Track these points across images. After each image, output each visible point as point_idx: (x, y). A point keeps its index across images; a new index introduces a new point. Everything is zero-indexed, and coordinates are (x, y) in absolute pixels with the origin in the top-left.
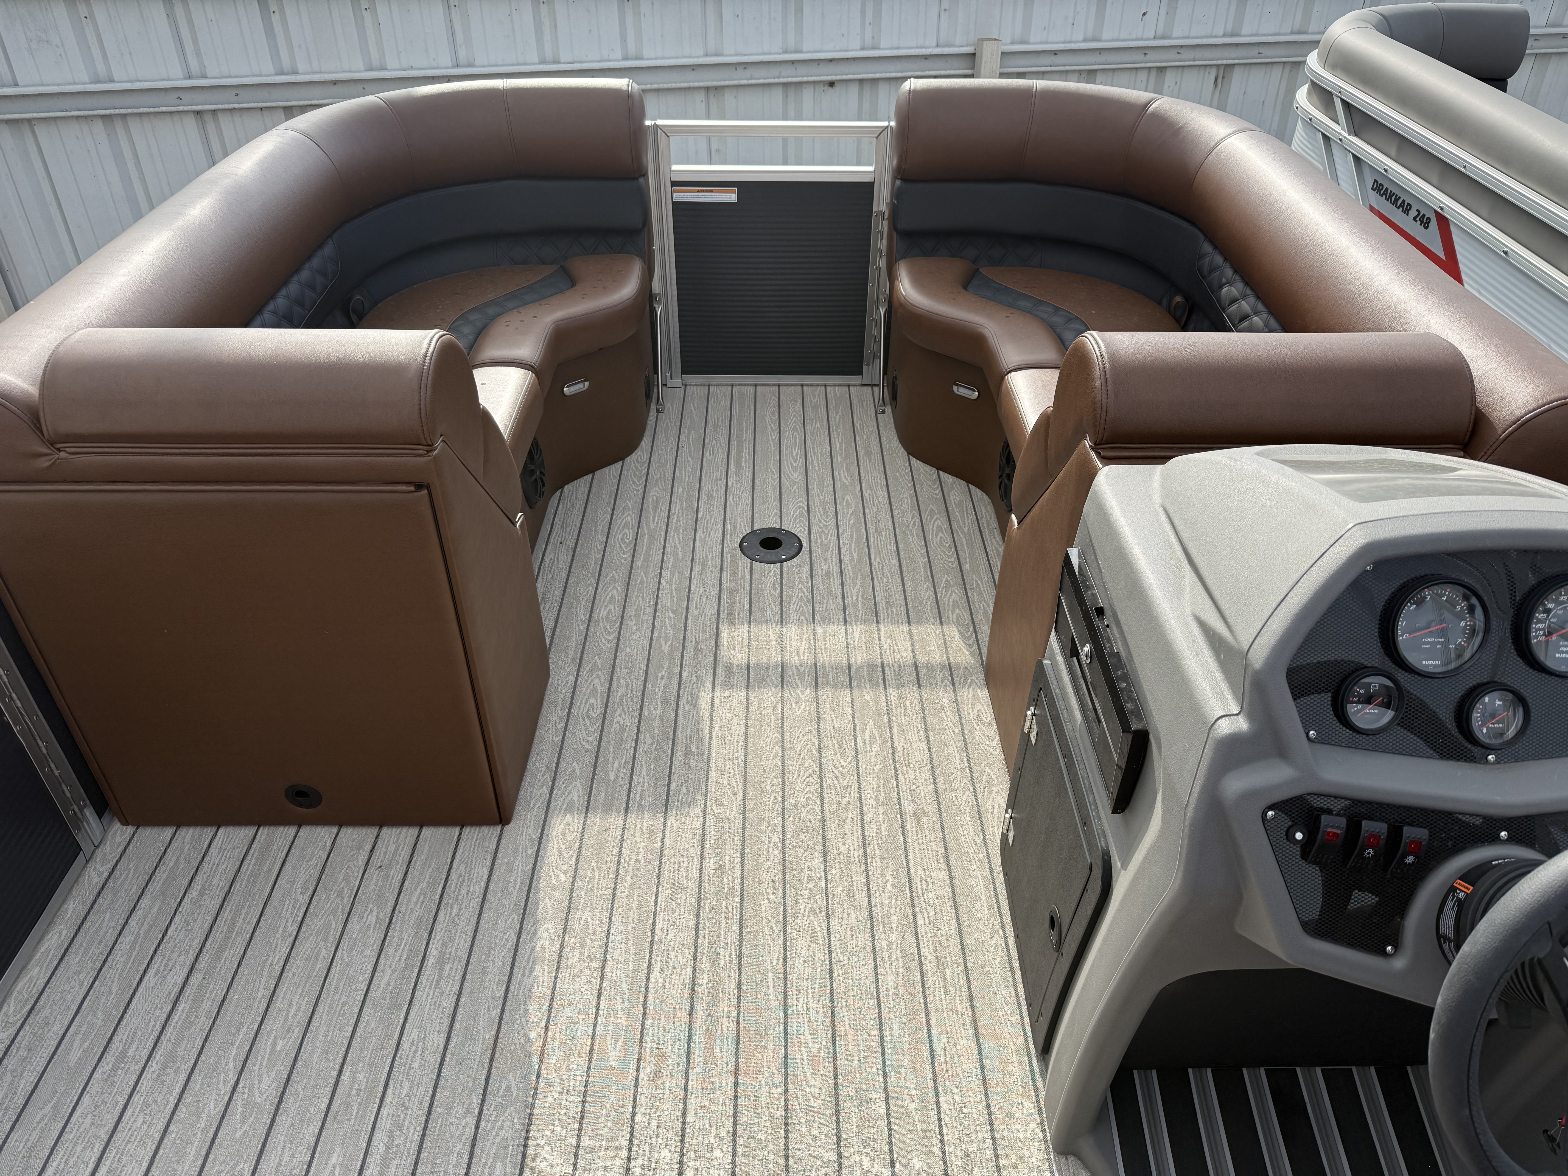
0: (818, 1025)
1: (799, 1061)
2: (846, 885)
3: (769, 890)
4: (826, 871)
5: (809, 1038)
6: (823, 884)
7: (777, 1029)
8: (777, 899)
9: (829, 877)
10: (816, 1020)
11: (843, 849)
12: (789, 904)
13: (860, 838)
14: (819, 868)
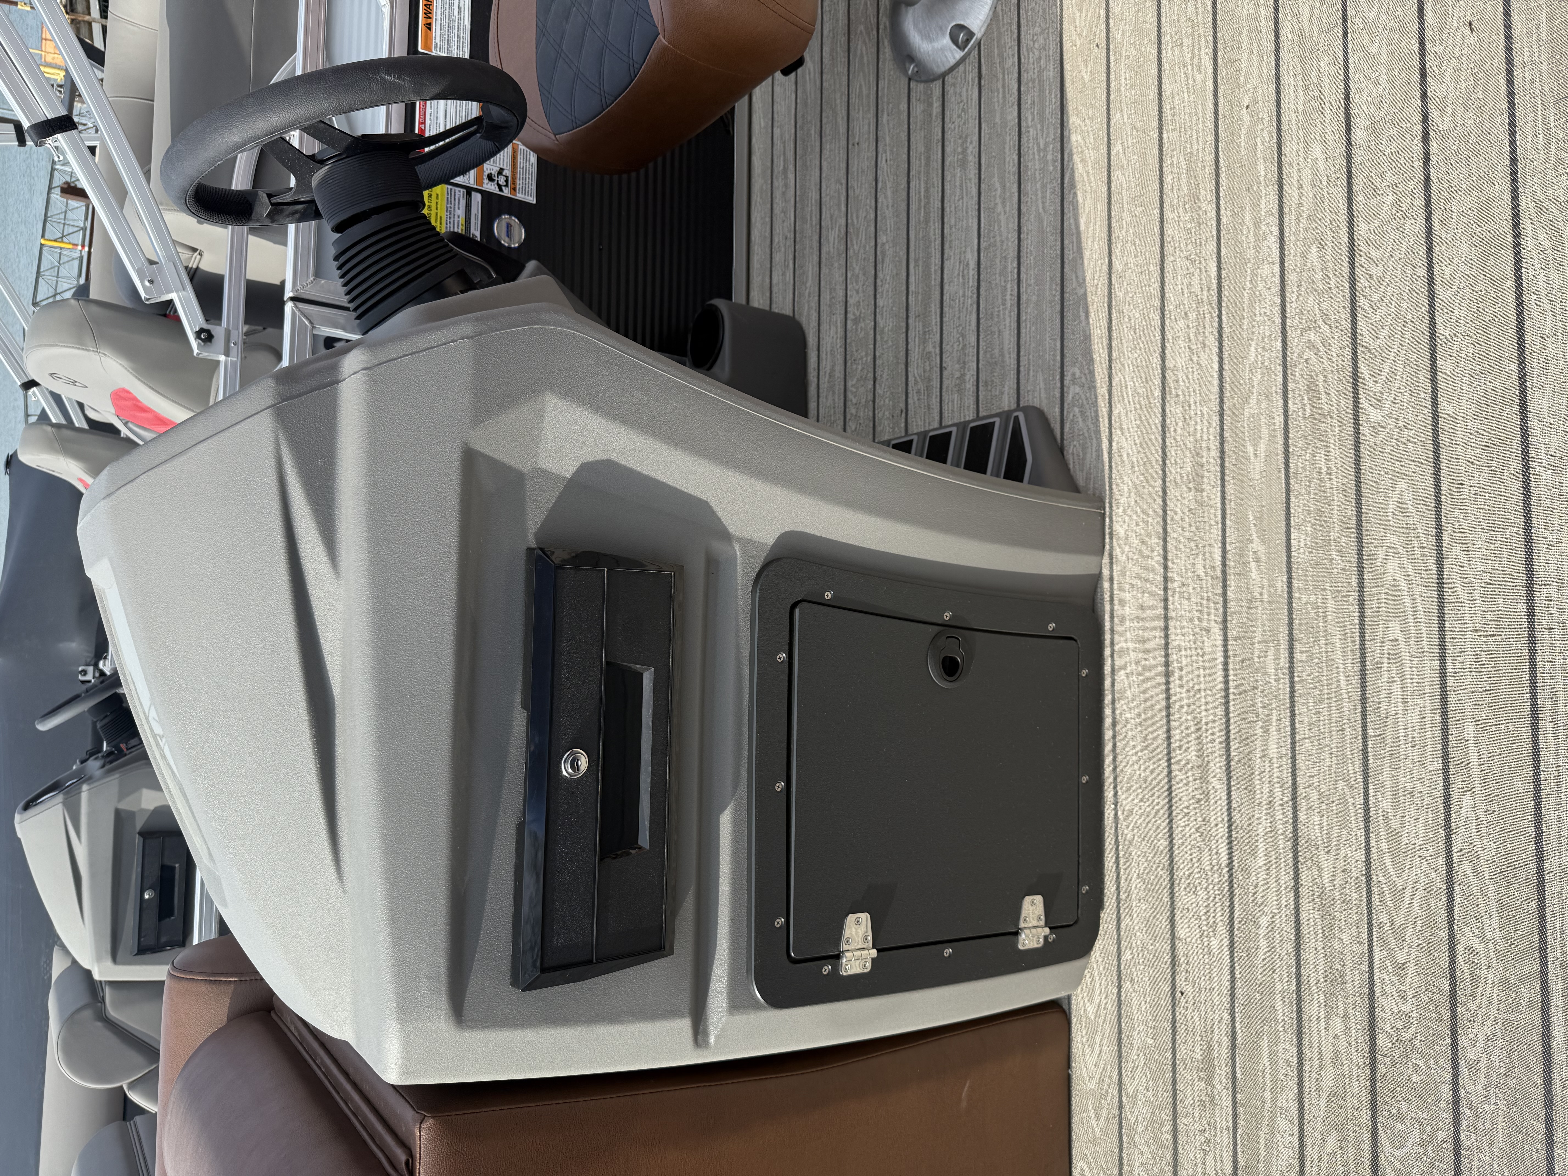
0: (1389, 671)
1: (1420, 608)
2: (1336, 944)
3: (1484, 962)
4: (1372, 984)
5: (1403, 646)
6: (1377, 954)
7: (1458, 665)
8: (1466, 937)
9: (1365, 967)
10: (1390, 681)
11: (1337, 1025)
12: (1442, 920)
13: (1306, 1042)
14: (1384, 993)
